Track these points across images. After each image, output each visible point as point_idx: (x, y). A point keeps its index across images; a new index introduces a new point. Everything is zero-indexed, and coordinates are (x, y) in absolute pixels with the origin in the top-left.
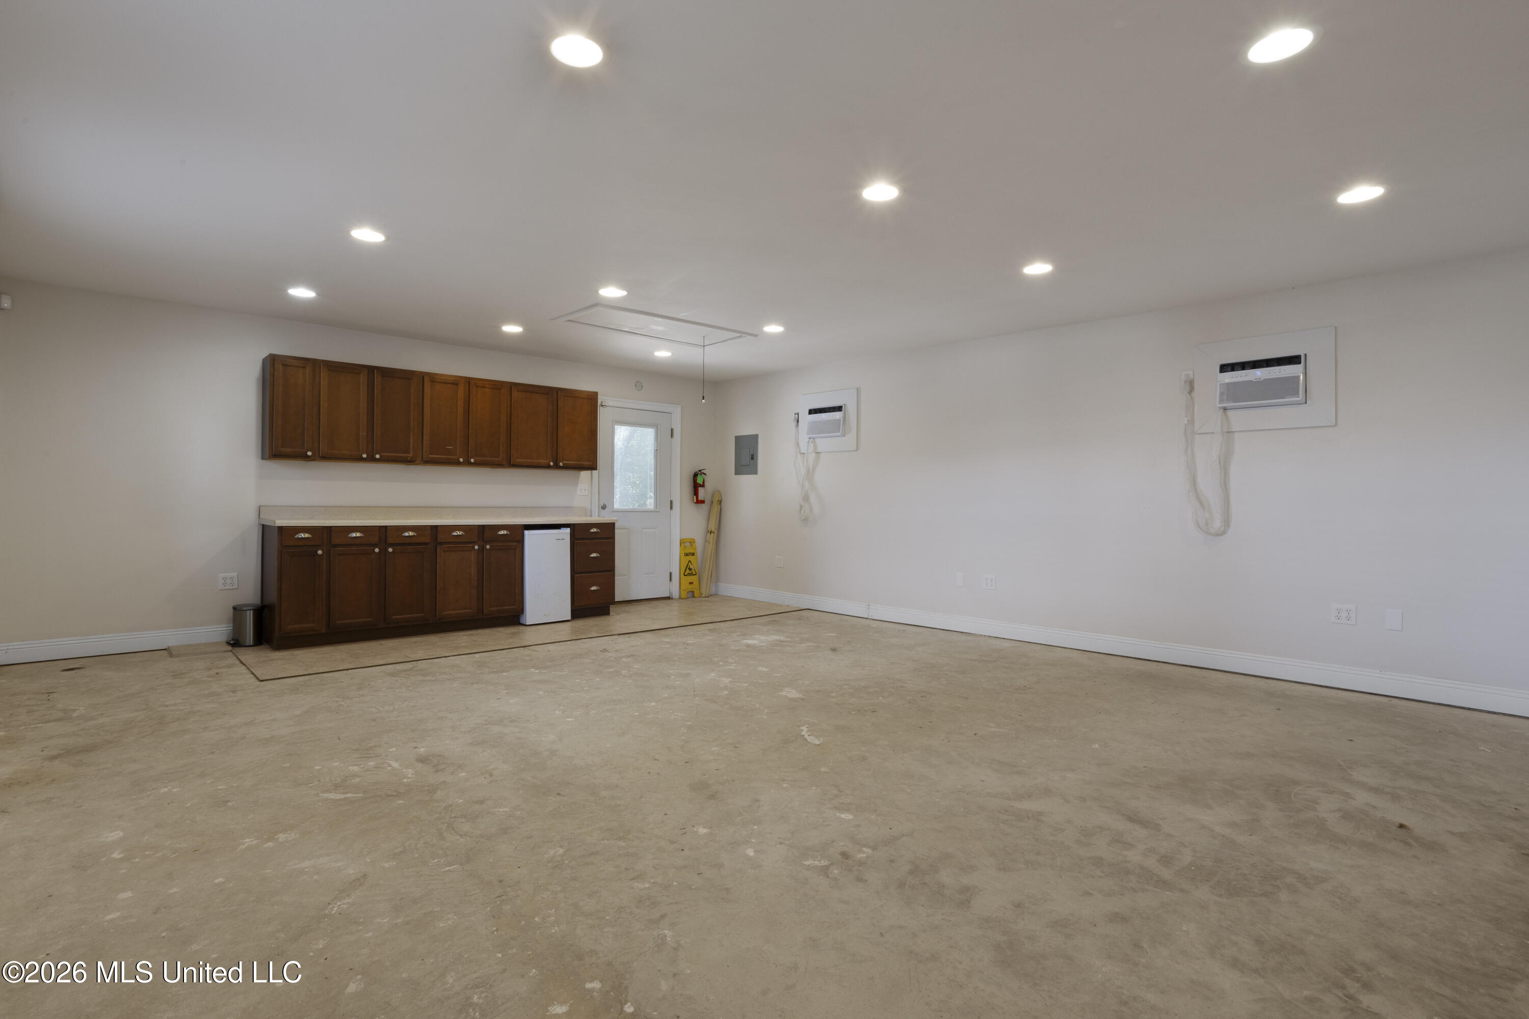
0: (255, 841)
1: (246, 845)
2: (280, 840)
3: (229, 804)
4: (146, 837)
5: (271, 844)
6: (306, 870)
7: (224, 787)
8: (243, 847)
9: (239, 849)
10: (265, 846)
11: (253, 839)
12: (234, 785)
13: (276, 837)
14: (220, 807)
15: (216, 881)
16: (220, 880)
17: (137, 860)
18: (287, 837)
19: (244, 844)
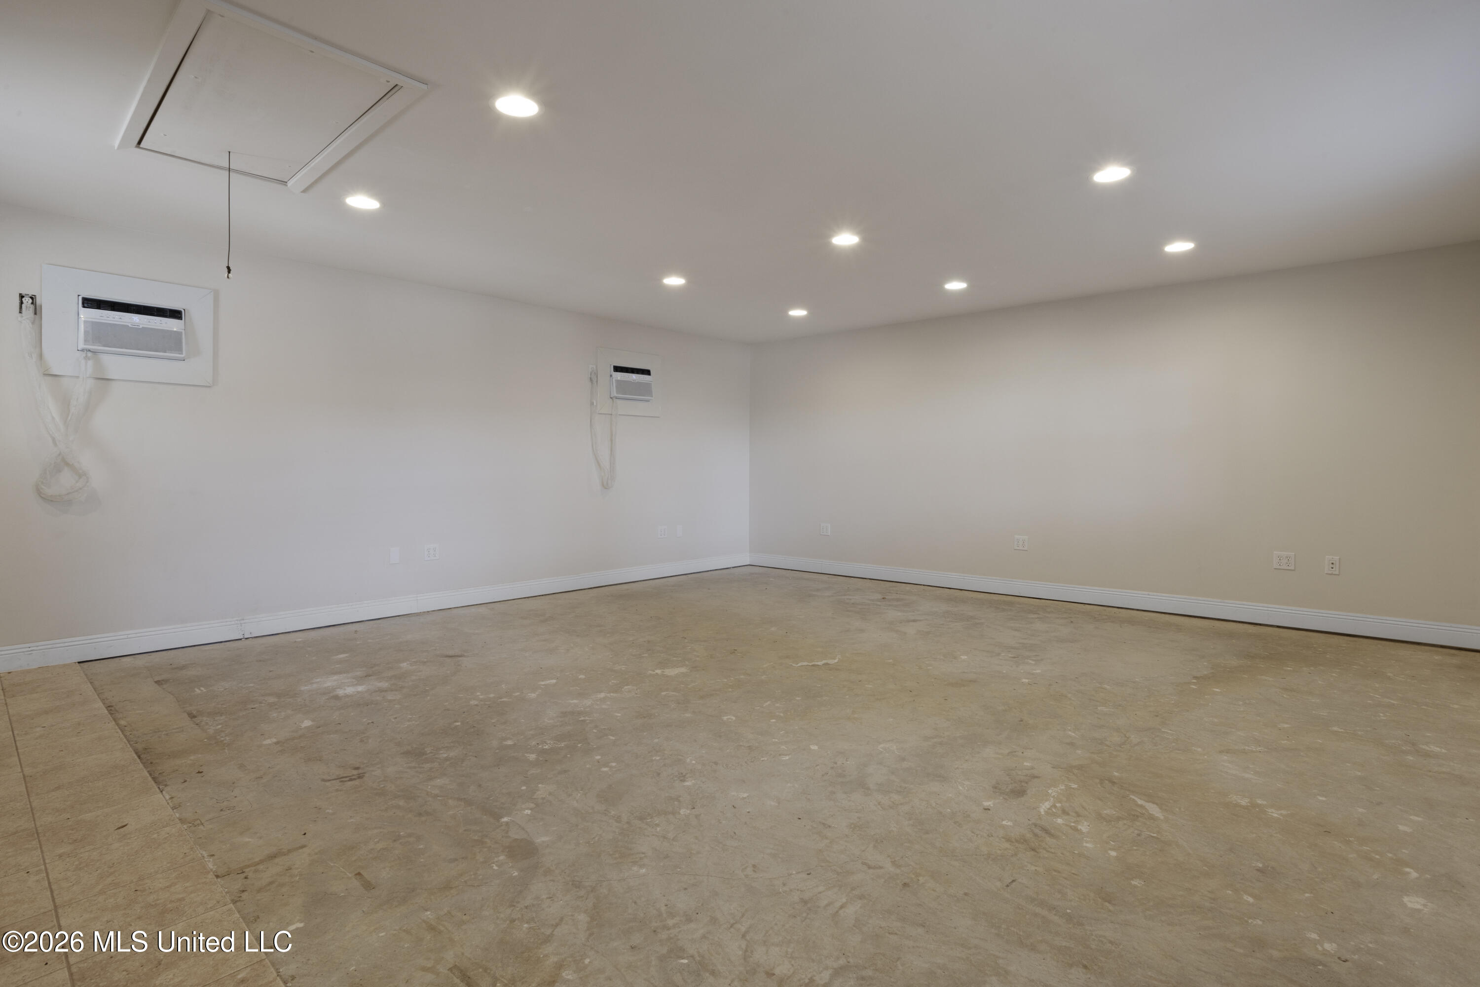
0: (1270, 811)
1: (1279, 812)
2: (1247, 800)
3: (1261, 865)
4: (1375, 877)
5: (1259, 802)
6: (1252, 773)
7: (1245, 897)
8: (1284, 812)
9: (1289, 812)
10: (1265, 803)
11: (1270, 813)
12: (1230, 892)
13: (1249, 804)
14: (1273, 868)
15: (1324, 799)
16: (1321, 798)
17: (1390, 855)
18: (1241, 800)
19: (1281, 814)
